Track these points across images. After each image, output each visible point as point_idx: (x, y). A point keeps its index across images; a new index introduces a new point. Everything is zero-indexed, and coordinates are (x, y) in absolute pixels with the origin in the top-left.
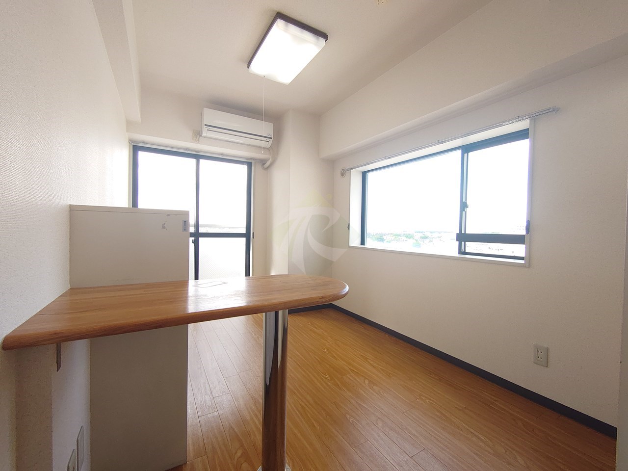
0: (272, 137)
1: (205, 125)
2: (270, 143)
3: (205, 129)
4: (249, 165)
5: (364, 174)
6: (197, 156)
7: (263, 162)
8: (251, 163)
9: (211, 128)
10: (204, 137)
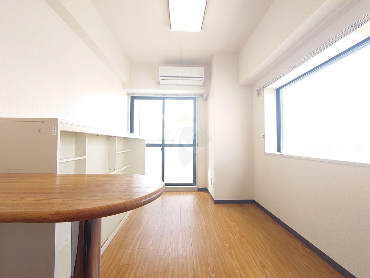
0: (203, 76)
1: (160, 77)
2: (203, 81)
3: (160, 79)
4: (195, 99)
5: (278, 91)
6: (163, 98)
7: (202, 95)
8: (195, 98)
9: (164, 78)
10: (162, 85)
